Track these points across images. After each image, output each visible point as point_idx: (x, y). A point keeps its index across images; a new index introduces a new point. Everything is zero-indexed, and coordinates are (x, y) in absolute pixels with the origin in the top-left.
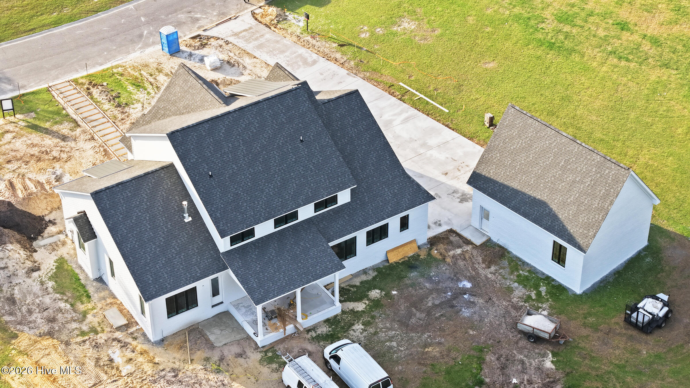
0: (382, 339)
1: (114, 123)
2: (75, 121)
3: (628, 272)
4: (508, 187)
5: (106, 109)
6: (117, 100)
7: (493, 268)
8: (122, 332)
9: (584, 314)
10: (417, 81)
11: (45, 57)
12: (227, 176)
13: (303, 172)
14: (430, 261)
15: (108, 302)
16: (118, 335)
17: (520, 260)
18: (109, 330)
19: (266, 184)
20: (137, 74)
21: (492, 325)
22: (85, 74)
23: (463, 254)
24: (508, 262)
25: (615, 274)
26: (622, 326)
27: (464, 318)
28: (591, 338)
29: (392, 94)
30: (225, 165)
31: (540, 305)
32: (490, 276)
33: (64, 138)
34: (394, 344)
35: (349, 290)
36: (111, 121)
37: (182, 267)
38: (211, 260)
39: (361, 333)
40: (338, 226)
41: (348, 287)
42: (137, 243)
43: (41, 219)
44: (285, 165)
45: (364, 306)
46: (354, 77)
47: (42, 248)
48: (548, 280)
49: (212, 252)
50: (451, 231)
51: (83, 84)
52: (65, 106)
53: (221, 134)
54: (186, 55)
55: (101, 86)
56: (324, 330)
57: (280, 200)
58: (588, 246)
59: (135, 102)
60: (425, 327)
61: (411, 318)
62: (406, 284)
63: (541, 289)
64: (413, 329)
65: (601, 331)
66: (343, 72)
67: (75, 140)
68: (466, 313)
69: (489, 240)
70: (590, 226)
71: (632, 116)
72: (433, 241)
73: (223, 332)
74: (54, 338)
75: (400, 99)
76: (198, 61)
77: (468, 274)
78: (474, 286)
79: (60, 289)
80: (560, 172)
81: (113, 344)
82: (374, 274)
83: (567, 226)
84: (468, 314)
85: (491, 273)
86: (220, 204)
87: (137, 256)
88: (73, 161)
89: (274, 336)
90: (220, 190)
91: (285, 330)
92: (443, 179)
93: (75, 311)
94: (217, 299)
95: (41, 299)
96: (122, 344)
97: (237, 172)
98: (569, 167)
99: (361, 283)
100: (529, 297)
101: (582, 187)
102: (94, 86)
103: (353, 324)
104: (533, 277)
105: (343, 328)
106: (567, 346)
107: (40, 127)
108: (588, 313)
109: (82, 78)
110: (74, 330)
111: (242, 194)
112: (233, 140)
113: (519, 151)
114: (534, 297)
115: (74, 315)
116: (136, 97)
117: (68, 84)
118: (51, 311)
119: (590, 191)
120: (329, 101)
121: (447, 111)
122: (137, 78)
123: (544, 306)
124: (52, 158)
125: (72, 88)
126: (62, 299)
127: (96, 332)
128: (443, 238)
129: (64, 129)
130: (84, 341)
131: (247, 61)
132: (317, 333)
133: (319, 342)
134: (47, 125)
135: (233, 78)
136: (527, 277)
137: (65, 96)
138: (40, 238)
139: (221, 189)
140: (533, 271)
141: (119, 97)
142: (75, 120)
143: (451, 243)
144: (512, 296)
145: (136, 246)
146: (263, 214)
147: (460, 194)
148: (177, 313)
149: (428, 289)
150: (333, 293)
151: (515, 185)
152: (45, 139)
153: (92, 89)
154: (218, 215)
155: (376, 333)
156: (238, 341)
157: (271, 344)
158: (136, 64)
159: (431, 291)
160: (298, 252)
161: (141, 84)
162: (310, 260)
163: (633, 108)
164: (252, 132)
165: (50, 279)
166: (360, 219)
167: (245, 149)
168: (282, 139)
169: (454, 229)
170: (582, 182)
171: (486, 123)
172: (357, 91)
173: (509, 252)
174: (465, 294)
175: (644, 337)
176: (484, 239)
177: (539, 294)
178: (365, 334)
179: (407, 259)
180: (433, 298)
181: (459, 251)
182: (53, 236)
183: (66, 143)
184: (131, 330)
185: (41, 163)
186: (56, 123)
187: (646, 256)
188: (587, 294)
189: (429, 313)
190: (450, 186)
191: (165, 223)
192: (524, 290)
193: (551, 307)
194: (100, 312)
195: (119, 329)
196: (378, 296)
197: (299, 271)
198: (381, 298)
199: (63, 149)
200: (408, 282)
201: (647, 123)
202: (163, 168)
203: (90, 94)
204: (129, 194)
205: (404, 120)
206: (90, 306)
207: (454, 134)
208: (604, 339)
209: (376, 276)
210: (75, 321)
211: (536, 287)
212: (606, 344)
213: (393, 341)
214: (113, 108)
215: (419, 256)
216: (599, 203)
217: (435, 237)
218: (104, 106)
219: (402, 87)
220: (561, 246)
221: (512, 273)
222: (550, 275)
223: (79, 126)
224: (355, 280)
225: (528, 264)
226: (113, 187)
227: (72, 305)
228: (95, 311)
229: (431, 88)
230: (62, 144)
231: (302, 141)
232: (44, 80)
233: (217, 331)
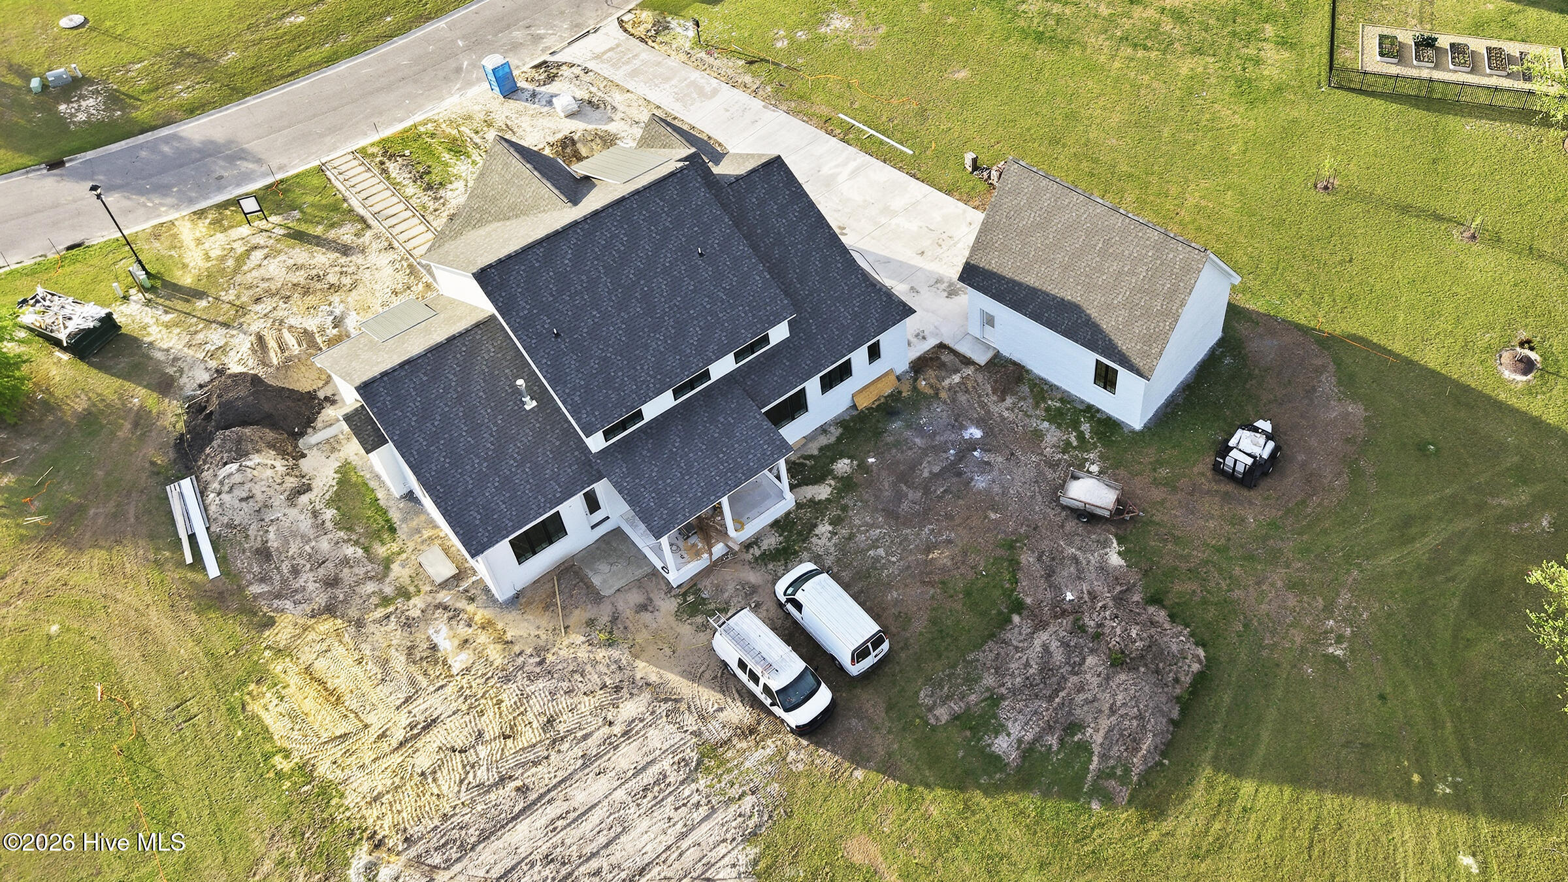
0: (862, 545)
1: (423, 216)
2: (362, 220)
3: (1203, 385)
4: (1020, 284)
5: (410, 194)
6: (426, 178)
7: (1009, 401)
8: (449, 590)
9: (1151, 463)
10: (863, 108)
11: (315, 116)
12: (585, 330)
13: (708, 306)
14: (918, 400)
15: (425, 537)
16: (444, 597)
17: (1045, 382)
18: (430, 589)
19: (652, 335)
20: (454, 132)
21: (1021, 499)
22: (376, 138)
23: (963, 383)
24: (1029, 387)
25: (1184, 390)
26: (1211, 477)
27: (979, 492)
28: (1168, 504)
29: (830, 133)
30: (580, 312)
31: (1085, 456)
32: (1006, 414)
33: (346, 250)
34: (881, 552)
35: (803, 465)
36: (417, 214)
37: (528, 486)
38: (576, 466)
39: (830, 540)
40: (775, 379)
41: (801, 460)
42: (447, 461)
43: (311, 396)
44: (679, 299)
45: (829, 490)
46: (774, 111)
47: (315, 448)
48: (1090, 411)
49: (576, 453)
50: (942, 346)
51: (373, 155)
52: (347, 194)
53: (567, 262)
54: (527, 95)
55: (400, 156)
56: (772, 542)
57: (678, 357)
58: (1152, 369)
59: (453, 179)
60: (923, 516)
61: (900, 502)
62: (887, 444)
63: (1082, 428)
64: (907, 522)
65: (1182, 490)
66: (757, 104)
67: (363, 252)
68: (980, 482)
69: (997, 355)
70: (1152, 340)
71: (1166, 133)
72: (919, 366)
73: (614, 568)
74: (336, 617)
75: (842, 140)
76: (544, 103)
77: (975, 416)
78: (986, 435)
79: (346, 523)
80: (1098, 259)
81: (437, 615)
82: (836, 432)
83: (1116, 340)
84: (983, 484)
85: (1007, 409)
86: (577, 381)
87: (450, 482)
88: (361, 289)
89: (694, 567)
90: (575, 357)
91: (711, 554)
92: (918, 262)
93: (370, 560)
94: (598, 516)
95: (313, 543)
96: (451, 614)
97: (601, 322)
98: (1111, 251)
99: (821, 449)
100: (1068, 444)
101: (1134, 281)
102: (391, 157)
103: (815, 526)
104: (1069, 409)
105: (800, 533)
106: (1136, 522)
107: (309, 235)
108: (1157, 461)
109: (372, 145)
110: (369, 596)
111: (613, 357)
112: (587, 268)
113: (1031, 230)
114: (1075, 444)
115: (369, 568)
116: (455, 172)
117: (351, 157)
118: (330, 565)
119: (1147, 287)
120: (738, 178)
121: (911, 152)
122: (455, 140)
123: (1092, 456)
124: (327, 286)
125: (356, 163)
126: (350, 540)
127: (407, 596)
128: (931, 359)
129: (346, 234)
130: (387, 617)
131: (617, 98)
132: (762, 549)
133: (766, 565)
134: (319, 230)
135: (599, 127)
136: (1058, 409)
137: (347, 178)
138: (310, 430)
139: (577, 355)
140: (1067, 399)
141: (430, 172)
142: (362, 217)
143: (942, 365)
144: (1043, 445)
145: (447, 465)
146: (651, 385)
147: (946, 284)
148: (534, 553)
149: (920, 448)
150: (778, 478)
151: (1031, 280)
152: (315, 254)
153: (388, 164)
154: (577, 399)
155: (851, 537)
156: (638, 580)
157: (691, 579)
158: (454, 116)
159: (925, 452)
160: (716, 435)
161: (461, 149)
162: (736, 446)
163: (1164, 120)
164: (618, 251)
165: (328, 505)
166: (808, 362)
167: (609, 280)
168: (669, 255)
169: (946, 342)
170: (1133, 273)
171: (967, 167)
172: (779, 157)
173: (1028, 371)
174: (975, 450)
175: (1246, 493)
176: (990, 355)
177: (1081, 437)
178: (835, 540)
179: (883, 400)
180: (929, 462)
181: (956, 378)
182: (331, 425)
183: (349, 259)
184: (465, 585)
185: (310, 298)
186: (332, 226)
187: (1223, 355)
188: (1150, 429)
189: (927, 491)
190: (929, 271)
191: (491, 418)
192: (1058, 433)
193: (1102, 457)
194: (413, 557)
195: (444, 585)
196: (848, 469)
197: (722, 467)
198: (852, 473)
199: (344, 269)
200: (890, 439)
201: (1188, 142)
202: (477, 325)
203: (385, 171)
204: (425, 378)
205: (853, 172)
206: (395, 547)
207: (925, 188)
208: (1188, 504)
209: (841, 434)
210: (371, 578)
211: (1075, 425)
212: (1192, 513)
213: (879, 547)
214: (420, 193)
215: (900, 393)
216: (1162, 305)
217: (919, 358)
218: (407, 190)
219: (842, 122)
220: (1107, 366)
221: (1037, 405)
222: (1092, 403)
223: (369, 227)
224: (810, 445)
225: (1058, 388)
226: (394, 370)
227: (366, 550)
228: (404, 556)
229: (884, 118)
230: (343, 260)
231: (701, 255)
232: (313, 153)
233: (604, 567)
